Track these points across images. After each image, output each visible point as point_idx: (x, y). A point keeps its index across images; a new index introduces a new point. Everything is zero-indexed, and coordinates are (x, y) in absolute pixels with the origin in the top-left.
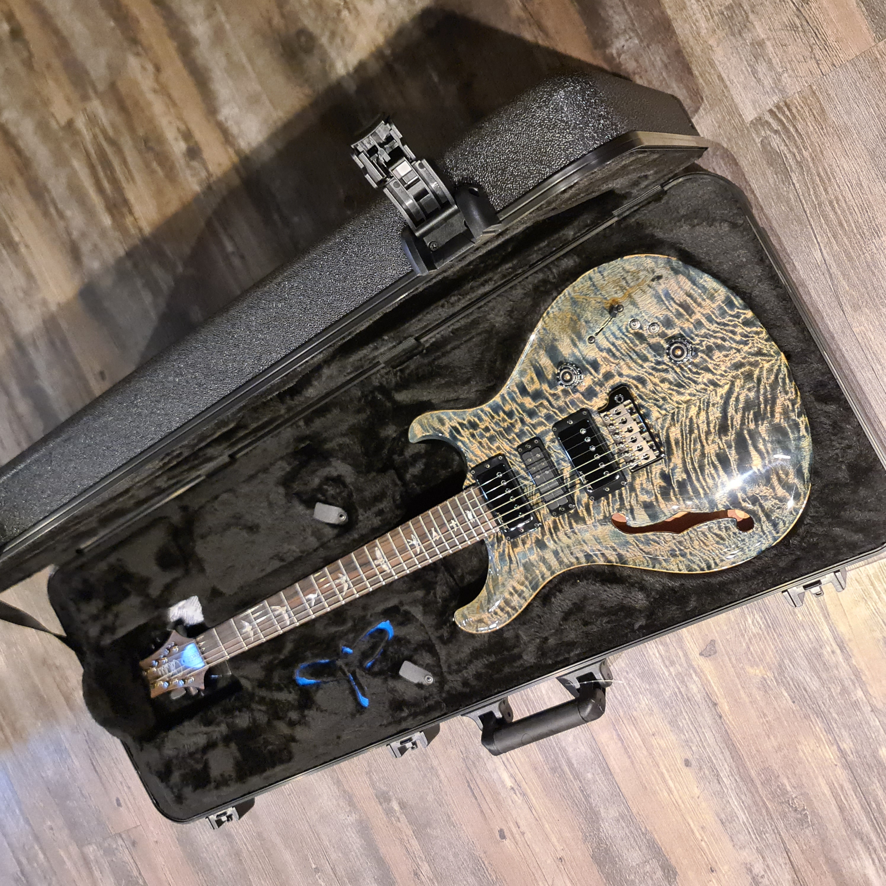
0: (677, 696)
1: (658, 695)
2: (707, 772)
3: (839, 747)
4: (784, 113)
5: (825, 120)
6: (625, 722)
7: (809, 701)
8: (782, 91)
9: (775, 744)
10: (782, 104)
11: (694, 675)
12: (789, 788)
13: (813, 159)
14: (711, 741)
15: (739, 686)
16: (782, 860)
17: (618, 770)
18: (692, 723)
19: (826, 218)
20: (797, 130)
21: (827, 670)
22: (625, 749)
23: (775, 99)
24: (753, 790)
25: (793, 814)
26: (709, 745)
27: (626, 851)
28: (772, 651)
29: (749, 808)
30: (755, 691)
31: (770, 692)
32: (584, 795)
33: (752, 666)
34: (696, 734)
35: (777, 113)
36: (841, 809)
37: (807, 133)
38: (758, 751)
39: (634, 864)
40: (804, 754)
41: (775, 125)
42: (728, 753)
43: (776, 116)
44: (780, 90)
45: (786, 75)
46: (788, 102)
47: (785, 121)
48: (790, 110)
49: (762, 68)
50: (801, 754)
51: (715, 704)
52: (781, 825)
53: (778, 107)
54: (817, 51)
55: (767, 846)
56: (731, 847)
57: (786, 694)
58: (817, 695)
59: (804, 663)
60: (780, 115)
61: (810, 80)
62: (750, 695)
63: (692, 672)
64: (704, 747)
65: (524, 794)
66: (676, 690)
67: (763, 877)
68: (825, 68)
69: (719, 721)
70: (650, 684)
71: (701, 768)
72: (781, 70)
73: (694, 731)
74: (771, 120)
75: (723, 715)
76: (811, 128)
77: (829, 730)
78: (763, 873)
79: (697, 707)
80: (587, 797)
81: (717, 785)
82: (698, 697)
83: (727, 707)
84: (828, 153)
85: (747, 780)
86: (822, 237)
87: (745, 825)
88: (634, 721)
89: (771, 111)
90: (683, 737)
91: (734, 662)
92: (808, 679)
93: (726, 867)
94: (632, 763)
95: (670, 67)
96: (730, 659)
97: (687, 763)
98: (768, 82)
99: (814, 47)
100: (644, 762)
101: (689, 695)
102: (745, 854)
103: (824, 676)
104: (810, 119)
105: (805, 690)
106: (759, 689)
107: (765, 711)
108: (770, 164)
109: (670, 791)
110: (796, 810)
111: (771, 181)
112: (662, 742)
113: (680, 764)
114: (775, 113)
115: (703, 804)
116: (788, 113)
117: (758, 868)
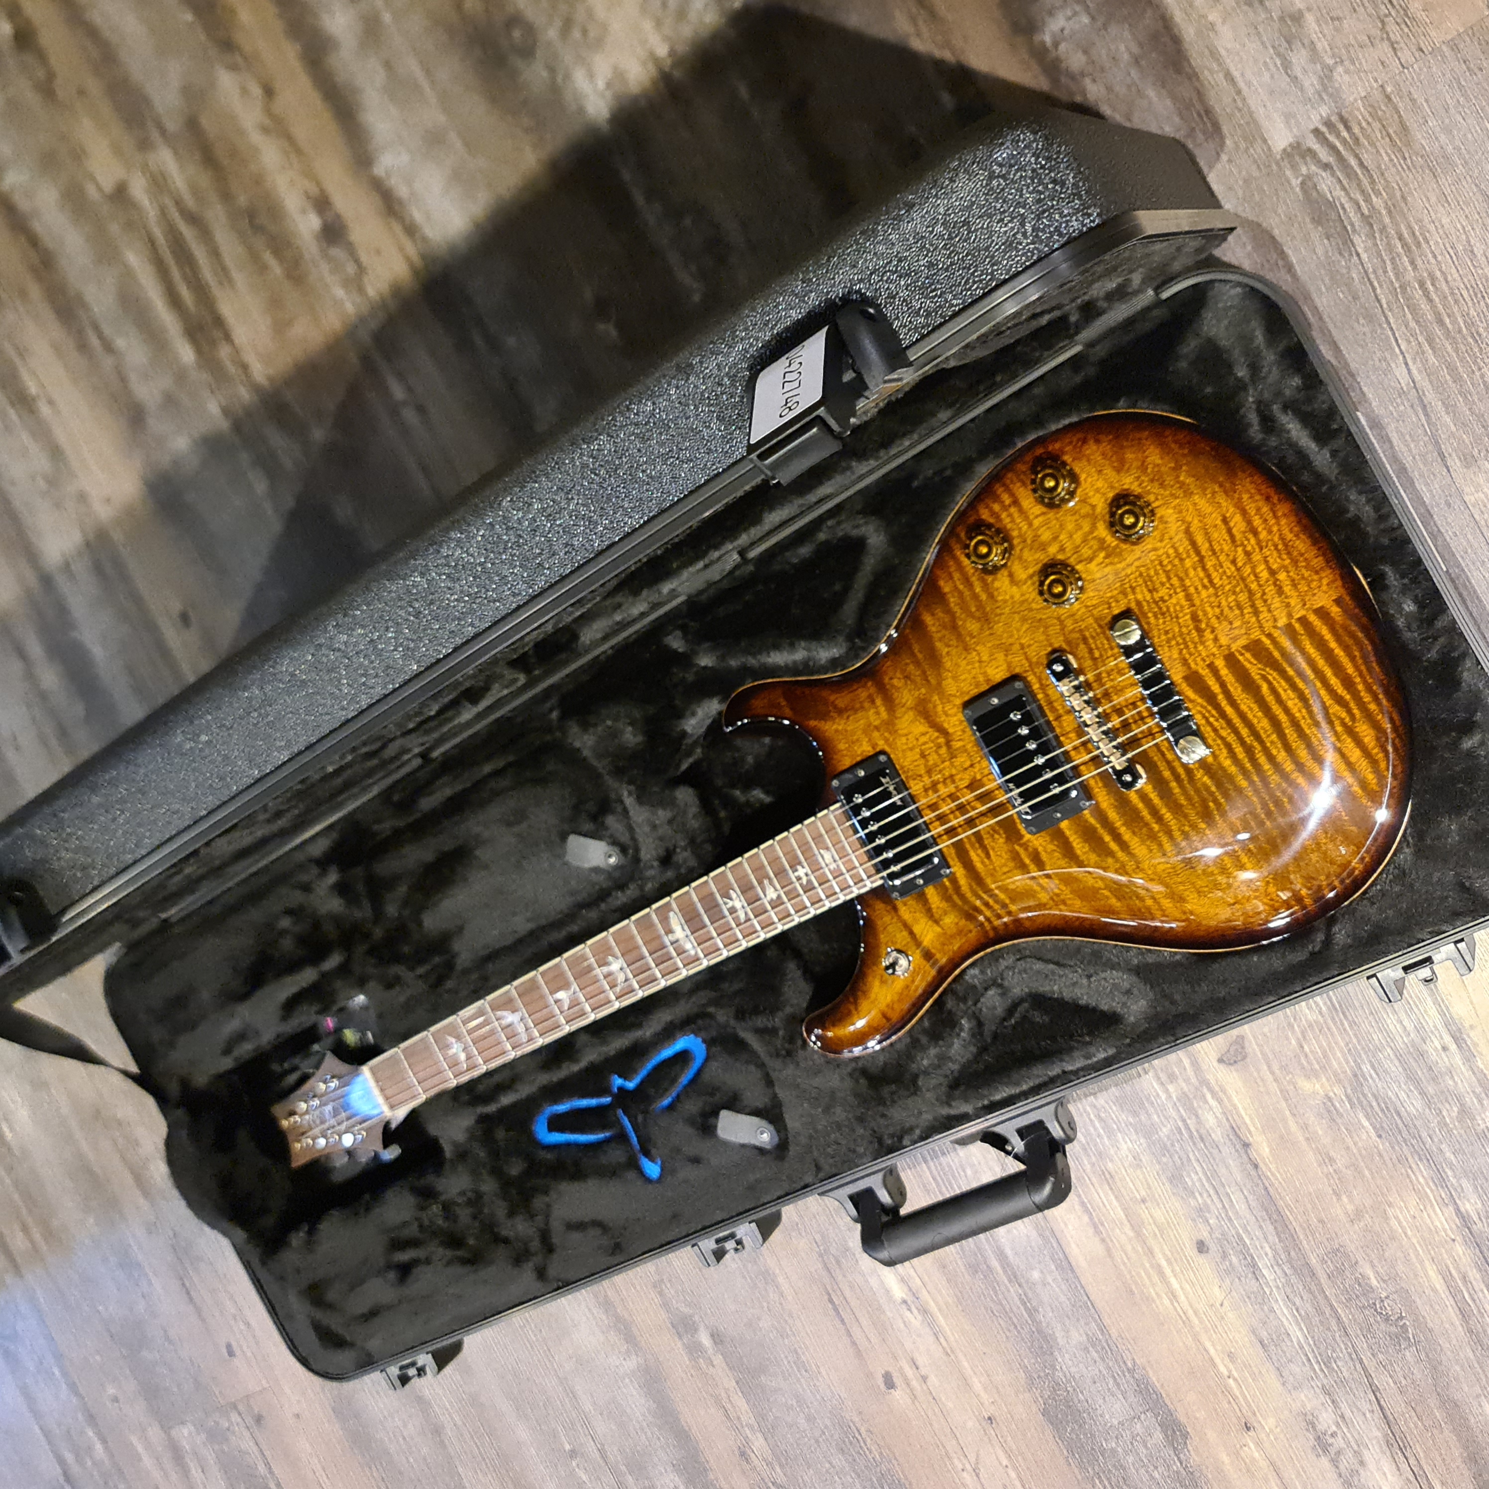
0: (1180, 1133)
1: (1148, 1132)
2: (1234, 1260)
3: (1458, 1210)
4: (1338, 135)
5: (1408, 144)
6: (1094, 1180)
7: (1405, 1133)
8: (1336, 96)
9: (1350, 1208)
10: (1334, 119)
11: (1209, 1096)
12: (1374, 1282)
13: (1390, 212)
14: (1241, 1207)
15: (1287, 1113)
16: (1366, 1403)
17: (1083, 1263)
18: (1208, 1179)
19: (1414, 309)
20: (1361, 164)
21: (1435, 1079)
22: (1095, 1227)
23: (1324, 111)
24: (1313, 1288)
25: (1383, 1326)
26: (1238, 1216)
27: (1101, 1401)
28: (1342, 1051)
29: (1307, 1318)
30: (1311, 1119)
31: (1339, 1121)
32: (1026, 1308)
33: (1308, 1077)
34: (1215, 1197)
35: (1328, 135)
36: (1465, 1315)
37: (1379, 167)
38: (1321, 1221)
39: (1115, 1422)
40: (1400, 1223)
41: (1324, 155)
42: (1271, 1228)
43: (1326, 139)
44: (1331, 95)
45: (1340, 69)
46: (1346, 115)
47: (1341, 148)
48: (1348, 128)
49: (1299, 58)
50: (1394, 1223)
51: (1246, 1145)
52: (1362, 1345)
53: (1328, 124)
54: (1392, 27)
55: (1342, 1382)
56: (1281, 1388)
57: (1366, 1123)
58: (1417, 1123)
59: (1394, 1068)
60: (1332, 138)
61: (1382, 77)
62: (1305, 1127)
63: (1205, 1090)
64: (1230, 1219)
65: (924, 1311)
66: (1180, 1124)
67: (1333, 1435)
68: (1406, 55)
69: (1253, 1173)
70: (1135, 1114)
71: (1225, 1256)
72: (1331, 62)
73: (1212, 1192)
74: (1316, 147)
75: (1261, 1165)
76: (1386, 158)
77: (1441, 1181)
78: (1334, 1428)
79: (1215, 1151)
80: (1032, 1312)
81: (1254, 1281)
82: (1218, 1135)
83: (1267, 1150)
84: (1416, 199)
85: (1305, 1271)
86: (1409, 342)
87: (1302, 1347)
88: (1108, 1178)
89: (1316, 132)
90: (1193, 1202)
91: (1277, 1072)
92: (1402, 1095)
93: (1272, 1421)
94: (1108, 1250)
95: (1143, 63)
96: (1269, 1067)
97: (1201, 1247)
98: (1310, 82)
99: (1386, 20)
100: (1129, 1248)
101: (1203, 1131)
102: (1302, 1395)
103: (1431, 1090)
104: (1383, 144)
105: (1399, 1114)
106: (1320, 1116)
107: (1332, 1153)
108: (1318, 221)
109: (1173, 1296)
110: (1387, 1319)
111: (1320, 251)
112: (1158, 1213)
113: (1191, 1251)
114: (1323, 134)
115: (1230, 1315)
116: (1345, 134)
117: (1326, 1420)
